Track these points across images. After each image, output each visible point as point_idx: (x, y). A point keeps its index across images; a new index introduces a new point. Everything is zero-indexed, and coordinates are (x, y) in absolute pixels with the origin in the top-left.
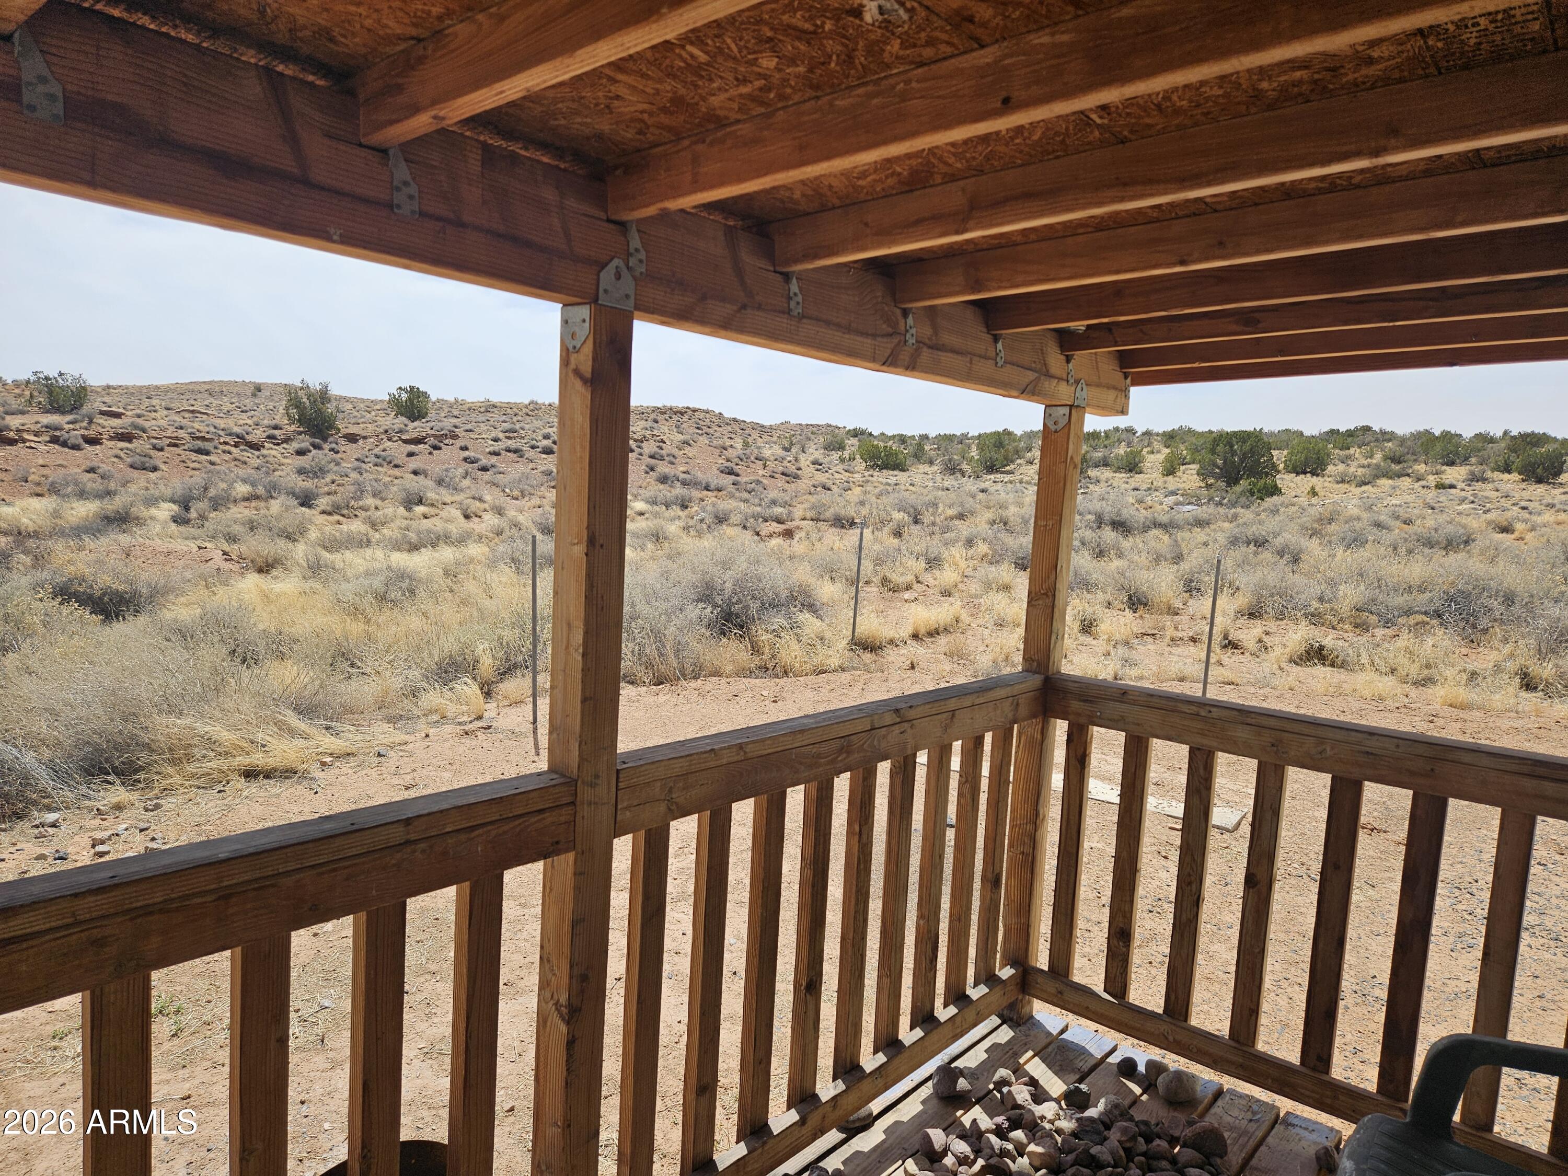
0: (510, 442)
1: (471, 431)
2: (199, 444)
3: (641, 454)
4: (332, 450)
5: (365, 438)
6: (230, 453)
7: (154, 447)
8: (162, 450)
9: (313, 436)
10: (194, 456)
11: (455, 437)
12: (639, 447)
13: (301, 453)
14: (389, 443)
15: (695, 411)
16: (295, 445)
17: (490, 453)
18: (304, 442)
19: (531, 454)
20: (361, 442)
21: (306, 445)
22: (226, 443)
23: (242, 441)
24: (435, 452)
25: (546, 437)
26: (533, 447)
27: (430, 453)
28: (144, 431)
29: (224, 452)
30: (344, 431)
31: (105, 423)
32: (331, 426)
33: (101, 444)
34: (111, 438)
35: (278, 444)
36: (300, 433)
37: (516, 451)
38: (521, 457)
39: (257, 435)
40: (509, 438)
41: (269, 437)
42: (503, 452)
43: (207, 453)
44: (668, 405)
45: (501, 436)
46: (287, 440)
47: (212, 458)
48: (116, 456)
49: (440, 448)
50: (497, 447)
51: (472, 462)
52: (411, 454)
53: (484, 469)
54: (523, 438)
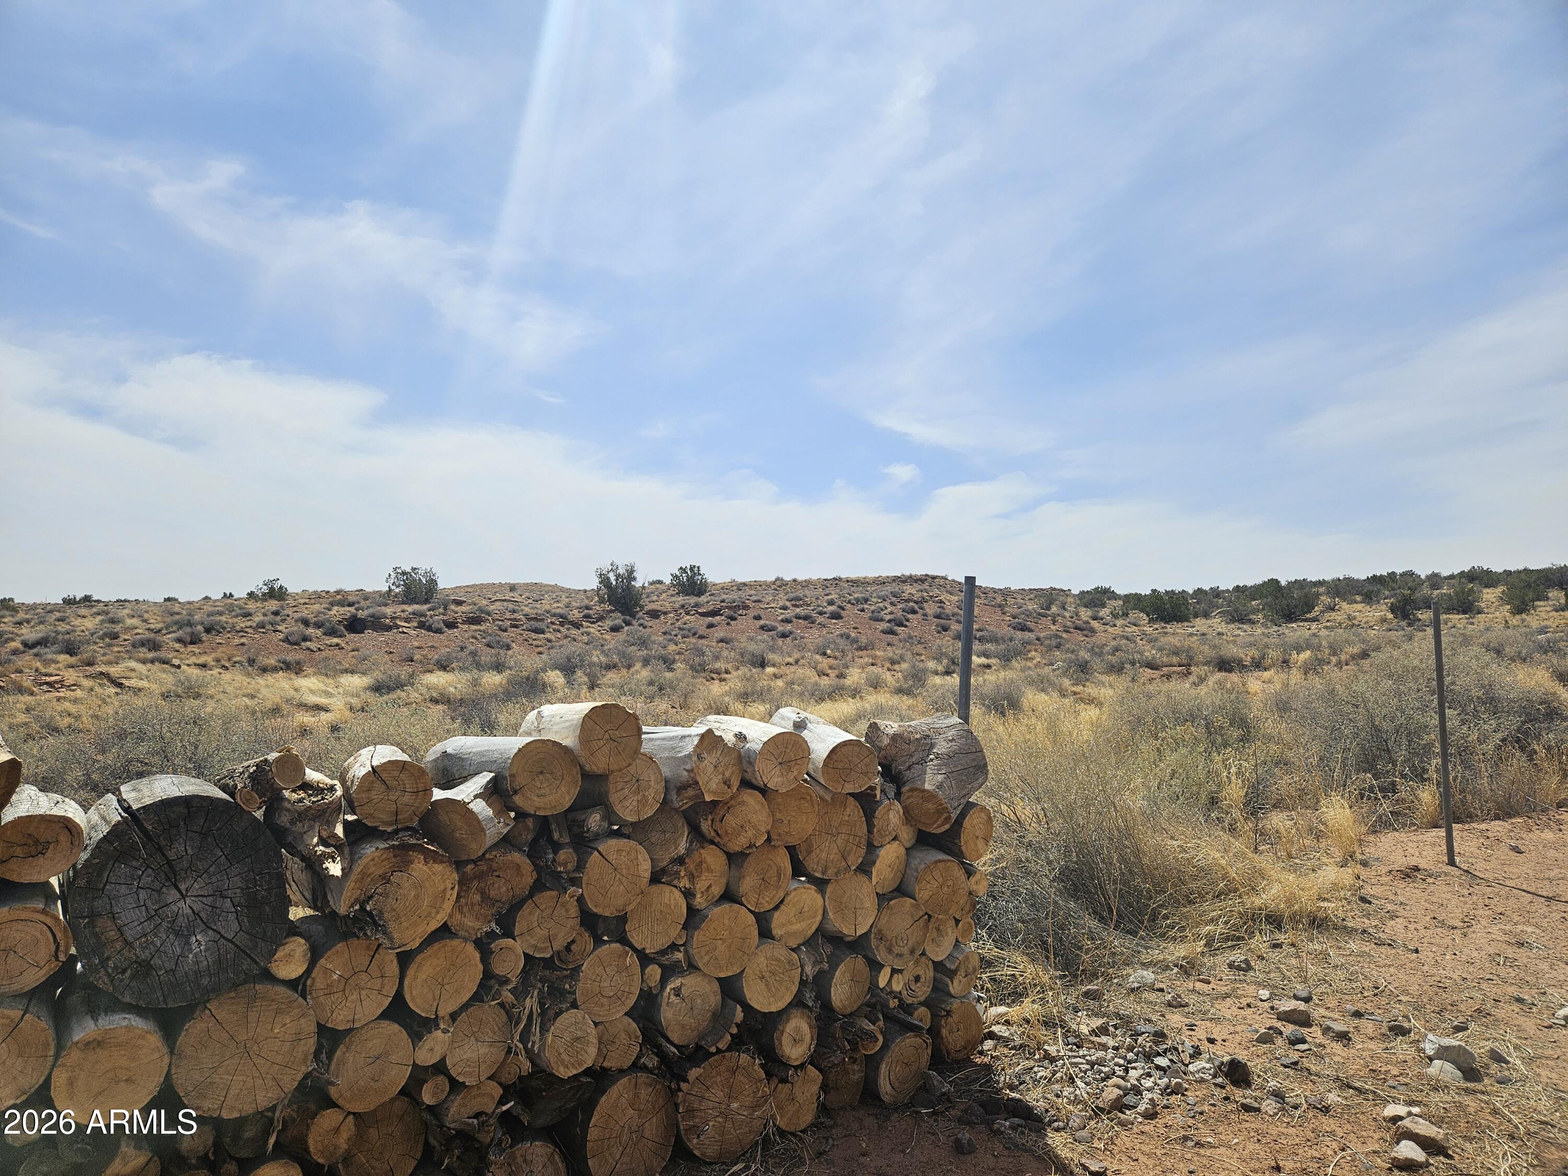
0: (798, 610)
1: (759, 601)
2: (535, 624)
3: (925, 615)
4: (641, 625)
5: (665, 613)
6: (559, 631)
7: (501, 629)
8: (505, 631)
9: (623, 613)
10: (534, 635)
11: (746, 607)
12: (922, 608)
13: (615, 629)
14: (688, 617)
15: (934, 578)
16: (608, 623)
17: (782, 621)
18: (617, 619)
19: (820, 619)
20: (662, 617)
21: (619, 622)
22: (552, 623)
23: (564, 620)
24: (732, 622)
25: (831, 603)
26: (821, 613)
27: (728, 624)
28: (489, 614)
29: (554, 630)
30: (647, 608)
31: (456, 609)
32: (636, 604)
33: (457, 627)
34: (464, 623)
35: (593, 623)
36: (611, 611)
37: (806, 618)
38: (813, 623)
39: (575, 615)
40: (796, 606)
41: (585, 616)
42: (794, 620)
43: (543, 632)
44: (907, 573)
45: (788, 604)
46: (601, 618)
47: (548, 636)
48: (473, 637)
49: (735, 619)
50: (789, 614)
51: (770, 630)
52: (711, 626)
53: (784, 636)
54: (809, 605)
